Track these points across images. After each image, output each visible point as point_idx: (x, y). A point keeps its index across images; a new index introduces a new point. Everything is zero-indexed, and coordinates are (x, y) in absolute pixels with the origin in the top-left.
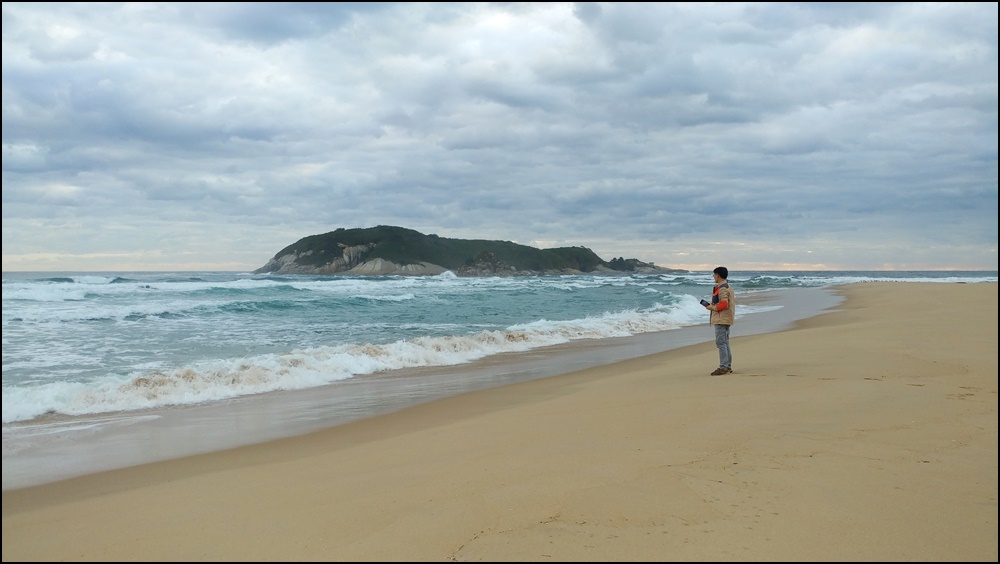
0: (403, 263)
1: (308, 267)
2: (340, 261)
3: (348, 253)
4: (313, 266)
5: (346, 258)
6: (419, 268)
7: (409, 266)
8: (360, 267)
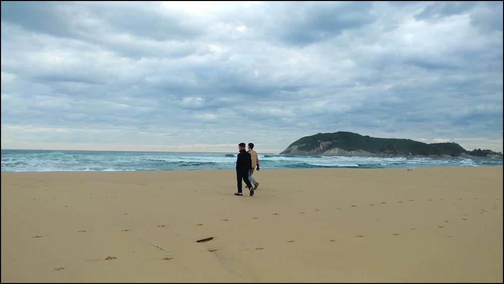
0: (349, 150)
1: (303, 151)
2: (318, 149)
3: (323, 144)
4: (305, 151)
5: (321, 147)
6: (358, 153)
7: (352, 152)
8: (327, 152)
